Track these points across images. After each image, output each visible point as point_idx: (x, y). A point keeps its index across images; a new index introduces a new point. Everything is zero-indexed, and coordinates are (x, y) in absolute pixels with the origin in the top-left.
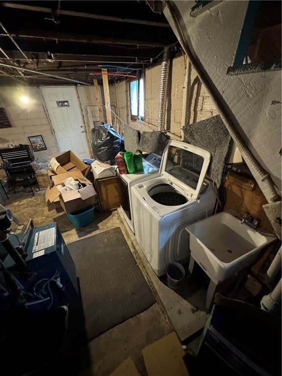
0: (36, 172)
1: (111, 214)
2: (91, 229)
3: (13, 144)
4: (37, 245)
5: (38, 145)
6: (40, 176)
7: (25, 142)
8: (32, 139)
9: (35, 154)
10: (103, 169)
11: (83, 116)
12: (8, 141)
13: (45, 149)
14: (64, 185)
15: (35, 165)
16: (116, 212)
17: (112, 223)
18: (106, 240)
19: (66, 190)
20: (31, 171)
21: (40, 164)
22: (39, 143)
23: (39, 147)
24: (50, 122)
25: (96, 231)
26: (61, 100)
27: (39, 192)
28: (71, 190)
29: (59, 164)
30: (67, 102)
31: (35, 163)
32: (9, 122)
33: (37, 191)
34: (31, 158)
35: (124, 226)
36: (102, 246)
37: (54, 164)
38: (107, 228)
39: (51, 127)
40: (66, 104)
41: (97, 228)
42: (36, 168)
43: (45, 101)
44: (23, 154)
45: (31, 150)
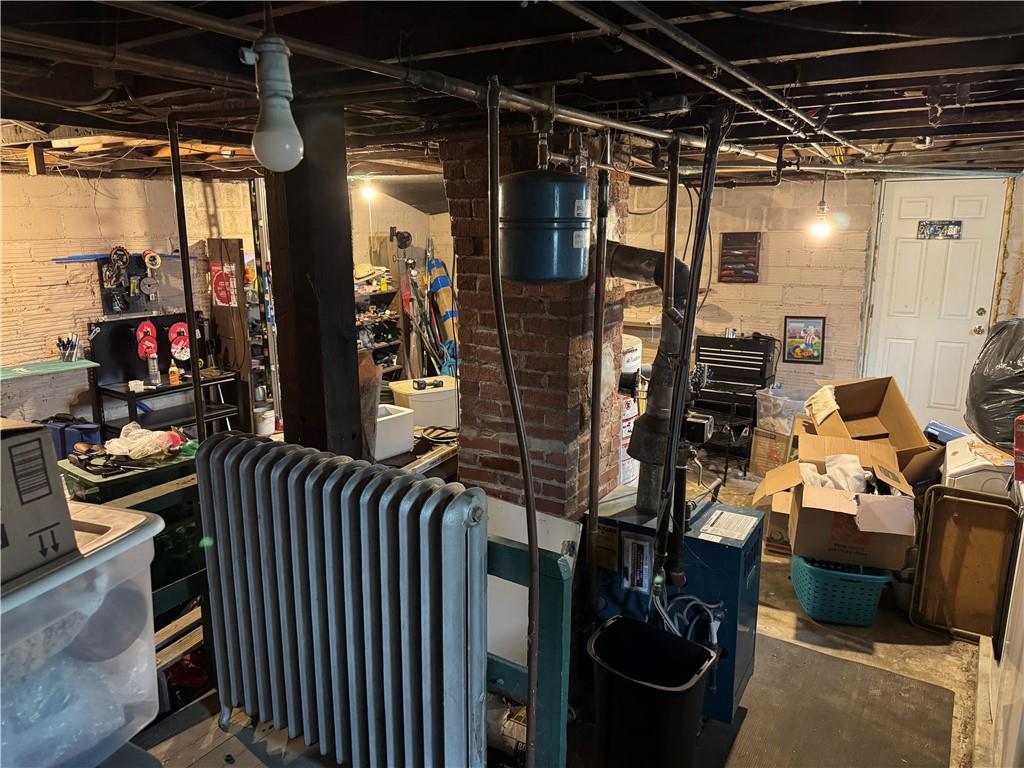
0: (760, 421)
1: (948, 643)
2: (843, 642)
3: (738, 329)
4: (712, 525)
5: (802, 346)
6: (765, 436)
7: (771, 329)
8: (792, 325)
9: (782, 369)
10: (980, 462)
11: (1004, 274)
12: (730, 319)
13: (819, 360)
14: (822, 469)
15: (767, 399)
16: (970, 647)
17: (930, 665)
18: (877, 692)
19: (823, 484)
20: (748, 412)
21: (781, 401)
22: (809, 340)
23: (802, 351)
24: (870, 279)
25: (860, 655)
26: (935, 218)
27: (741, 481)
28: (838, 487)
29: (838, 407)
30: (958, 223)
31: (771, 393)
32: (756, 269)
33: (737, 477)
34: (763, 378)
35: (973, 698)
36: (855, 695)
37: (824, 402)
38: (904, 670)
39: (868, 297)
40: (952, 230)
41: (870, 651)
42: (766, 409)
43: (882, 220)
44: (752, 359)
45: (776, 355)
